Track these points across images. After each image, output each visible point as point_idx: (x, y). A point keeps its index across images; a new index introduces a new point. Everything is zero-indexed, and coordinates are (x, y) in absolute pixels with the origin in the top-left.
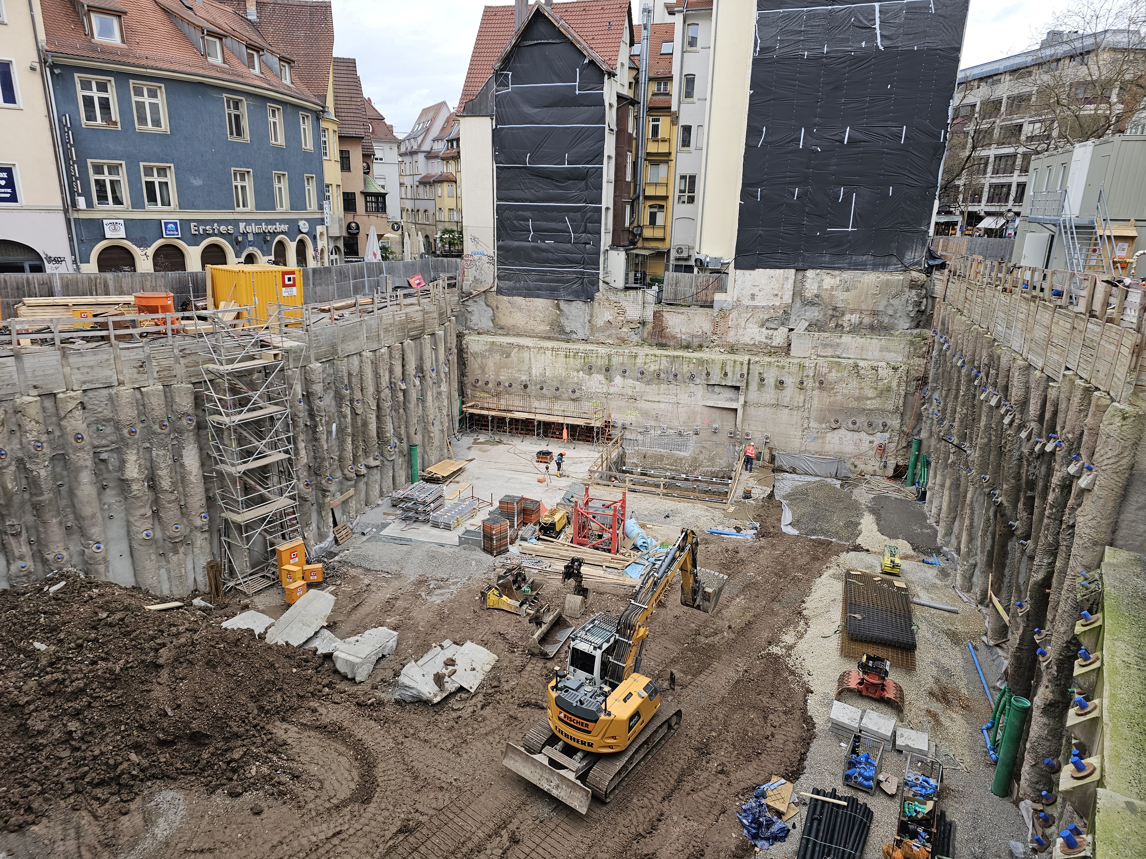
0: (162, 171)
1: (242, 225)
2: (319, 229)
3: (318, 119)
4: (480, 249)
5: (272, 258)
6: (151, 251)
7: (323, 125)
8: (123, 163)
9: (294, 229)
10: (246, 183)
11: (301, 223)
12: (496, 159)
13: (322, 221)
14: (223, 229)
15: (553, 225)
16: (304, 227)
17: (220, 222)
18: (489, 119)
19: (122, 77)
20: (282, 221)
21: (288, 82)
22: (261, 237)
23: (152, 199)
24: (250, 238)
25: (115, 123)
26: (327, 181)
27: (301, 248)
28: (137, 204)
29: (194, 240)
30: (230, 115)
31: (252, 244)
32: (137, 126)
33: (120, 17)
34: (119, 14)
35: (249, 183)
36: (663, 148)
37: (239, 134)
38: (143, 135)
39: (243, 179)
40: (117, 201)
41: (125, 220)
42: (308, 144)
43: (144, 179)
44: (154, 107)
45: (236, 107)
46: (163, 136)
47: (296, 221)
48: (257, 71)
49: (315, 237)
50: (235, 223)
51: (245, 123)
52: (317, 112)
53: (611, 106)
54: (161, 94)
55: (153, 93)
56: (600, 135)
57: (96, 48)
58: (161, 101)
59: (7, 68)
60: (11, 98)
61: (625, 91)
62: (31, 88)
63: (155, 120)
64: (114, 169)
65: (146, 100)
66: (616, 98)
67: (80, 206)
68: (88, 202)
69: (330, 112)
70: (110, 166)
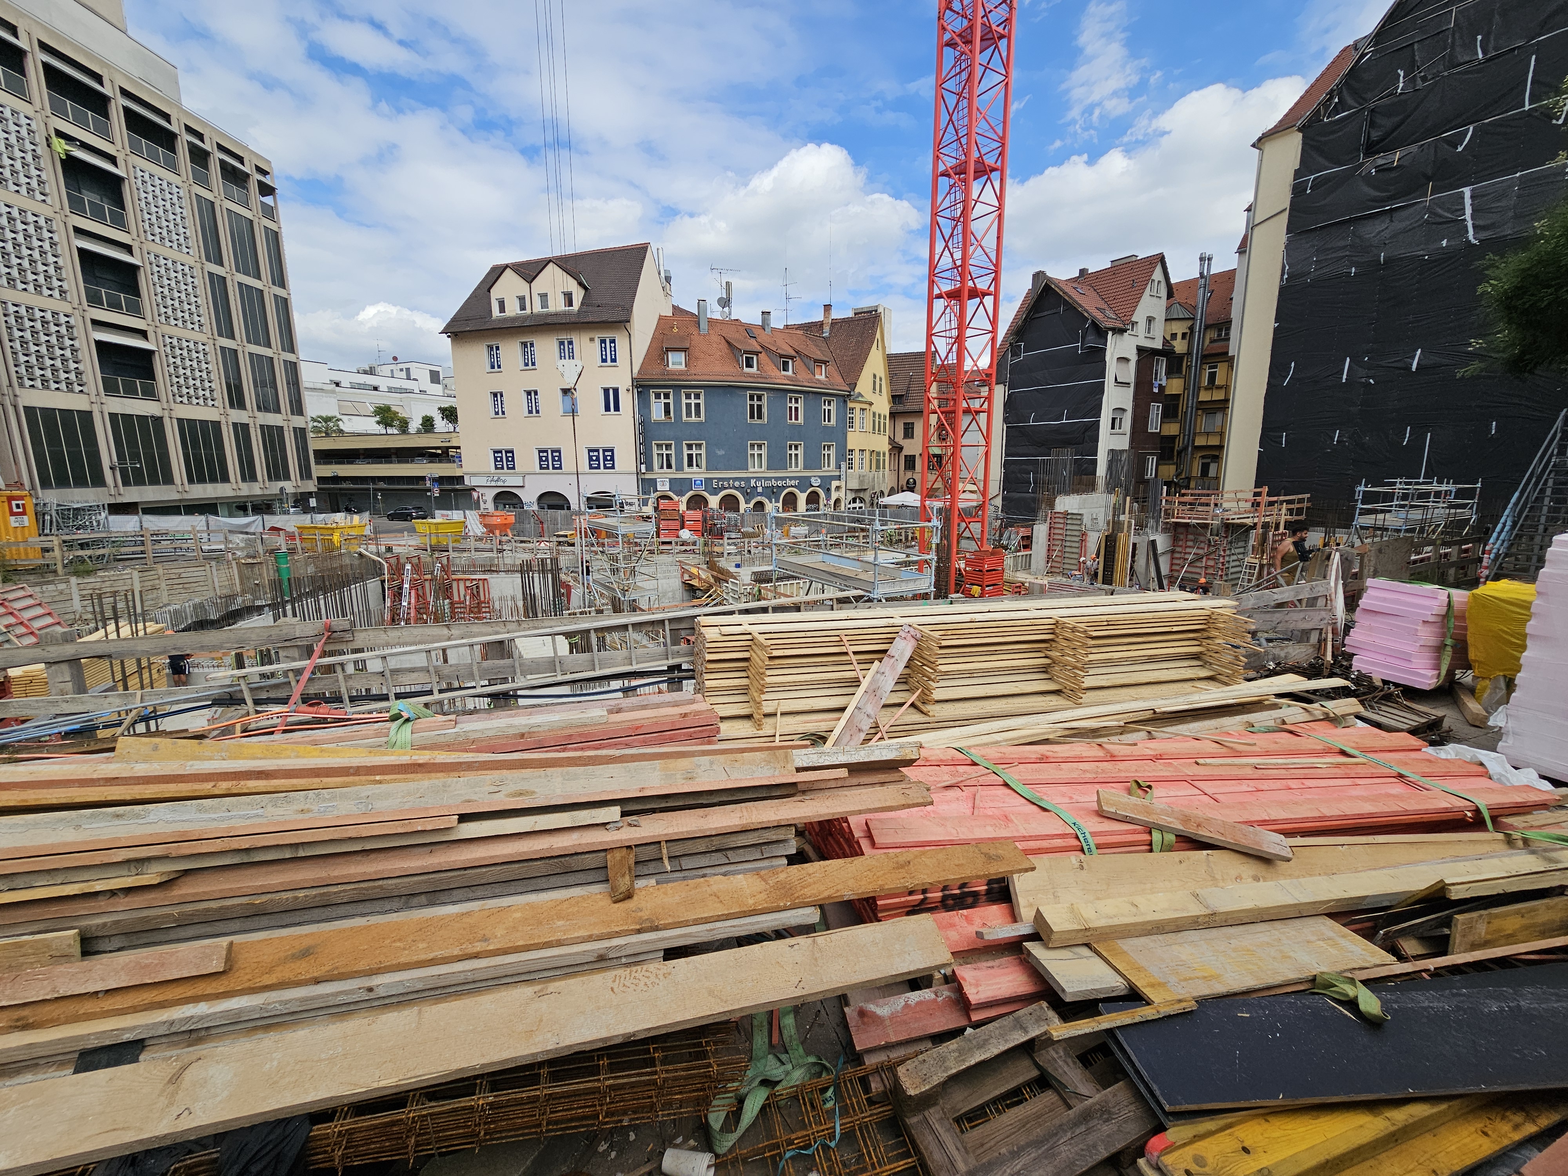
0: (699, 446)
1: (752, 482)
2: (835, 484)
3: (845, 402)
5: (780, 505)
6: (685, 499)
7: (850, 405)
8: (675, 443)
9: (804, 484)
10: (762, 452)
11: (813, 480)
12: (1007, 420)
13: (839, 478)
14: (737, 484)
16: (816, 482)
17: (735, 479)
18: (1003, 386)
19: (677, 388)
20: (791, 478)
21: (821, 378)
22: (770, 490)
23: (690, 464)
24: (760, 490)
25: (672, 417)
26: (849, 447)
27: (813, 499)
29: (715, 492)
30: (752, 406)
31: (761, 494)
32: (684, 418)
33: (686, 351)
34: (684, 350)
35: (764, 452)
36: (1219, 395)
37: (760, 417)
38: (687, 423)
40: (669, 466)
41: (671, 480)
42: (832, 421)
43: (687, 452)
44: (698, 406)
45: (759, 398)
46: (701, 423)
47: (810, 477)
48: (789, 371)
49: (829, 490)
50: (748, 480)
51: (765, 410)
52: (843, 396)
53: (1124, 360)
54: (702, 396)
55: (697, 396)
56: (1100, 389)
57: (671, 373)
58: (701, 401)
59: (616, 391)
60: (617, 408)
61: (1158, 345)
62: (627, 400)
63: (698, 414)
64: (668, 447)
65: (693, 401)
66: (1135, 351)
67: (643, 470)
68: (650, 468)
69: (860, 395)
70: (667, 445)
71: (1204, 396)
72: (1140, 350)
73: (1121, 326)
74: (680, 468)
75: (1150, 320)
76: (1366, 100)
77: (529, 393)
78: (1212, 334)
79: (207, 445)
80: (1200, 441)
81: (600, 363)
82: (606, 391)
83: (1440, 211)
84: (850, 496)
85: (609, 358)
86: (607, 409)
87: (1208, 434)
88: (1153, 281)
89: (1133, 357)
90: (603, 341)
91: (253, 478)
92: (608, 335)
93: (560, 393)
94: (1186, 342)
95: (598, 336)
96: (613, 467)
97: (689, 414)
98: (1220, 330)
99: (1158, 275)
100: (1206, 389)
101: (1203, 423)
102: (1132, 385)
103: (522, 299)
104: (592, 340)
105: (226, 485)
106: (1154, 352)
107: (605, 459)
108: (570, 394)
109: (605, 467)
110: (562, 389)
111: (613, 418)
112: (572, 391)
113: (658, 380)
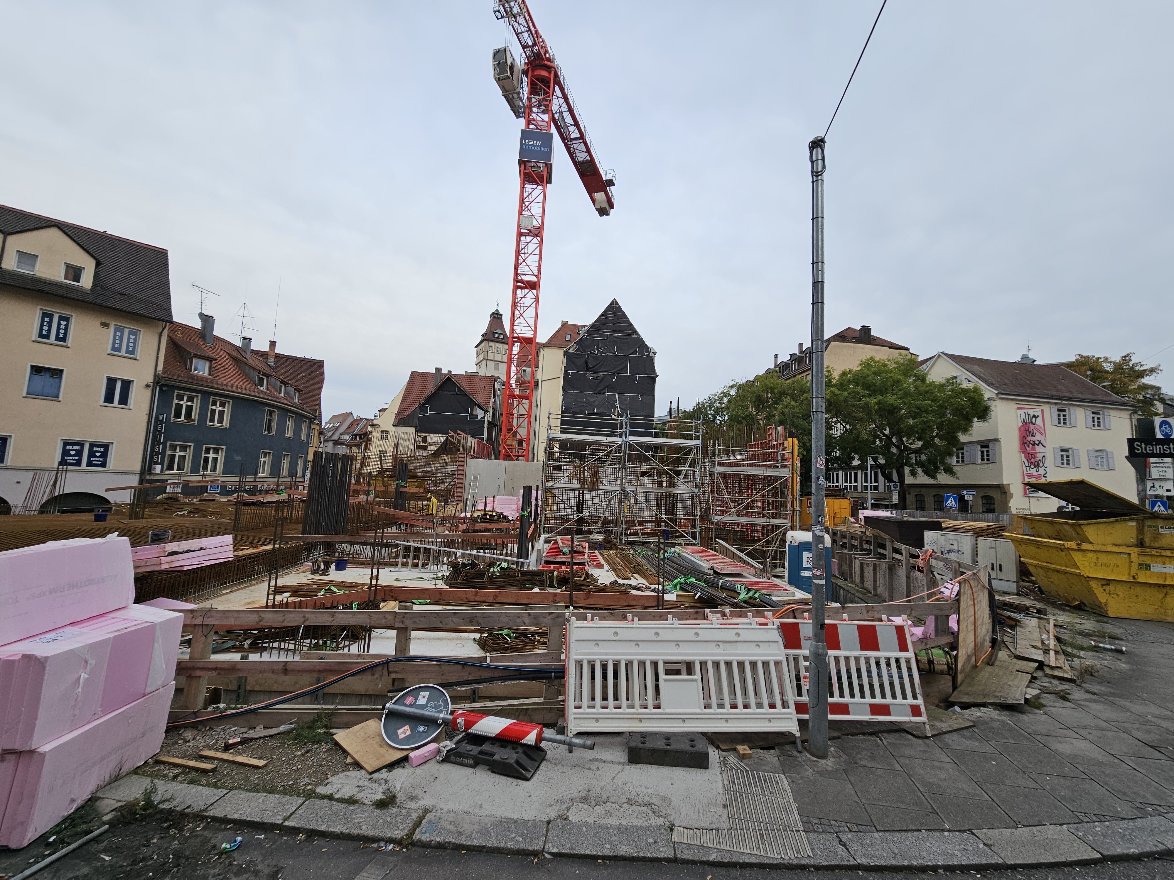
0: (216, 451)
1: (260, 485)
3: (311, 423)
7: (313, 426)
8: (192, 445)
10: (266, 460)
14: (248, 487)
17: (247, 483)
19: (206, 394)
21: (296, 401)
23: (206, 467)
25: (194, 420)
26: (309, 459)
28: (195, 470)
29: (228, 494)
30: (267, 419)
32: (208, 423)
33: (211, 361)
35: (268, 460)
37: (269, 430)
38: (210, 428)
39: (265, 457)
40: (181, 468)
41: (183, 481)
42: (303, 437)
43: (204, 455)
44: (222, 413)
45: (271, 415)
46: (224, 429)
48: (282, 394)
51: (274, 425)
52: (312, 419)
54: (228, 405)
55: (223, 405)
57: (193, 377)
58: (227, 410)
59: (127, 385)
60: (124, 402)
62: (139, 397)
63: (221, 421)
64: (184, 448)
65: (218, 408)
70: (181, 446)
73: (487, 409)
76: (586, 351)
81: (109, 350)
82: (111, 382)
85: (124, 348)
86: (109, 398)
90: (118, 329)
92: (127, 326)
95: (114, 323)
96: (103, 465)
97: (212, 419)
104: (105, 325)
107: (92, 454)
108: (47, 375)
109: (90, 464)
110: (32, 367)
111: (115, 411)
112: (57, 373)
113: (185, 382)
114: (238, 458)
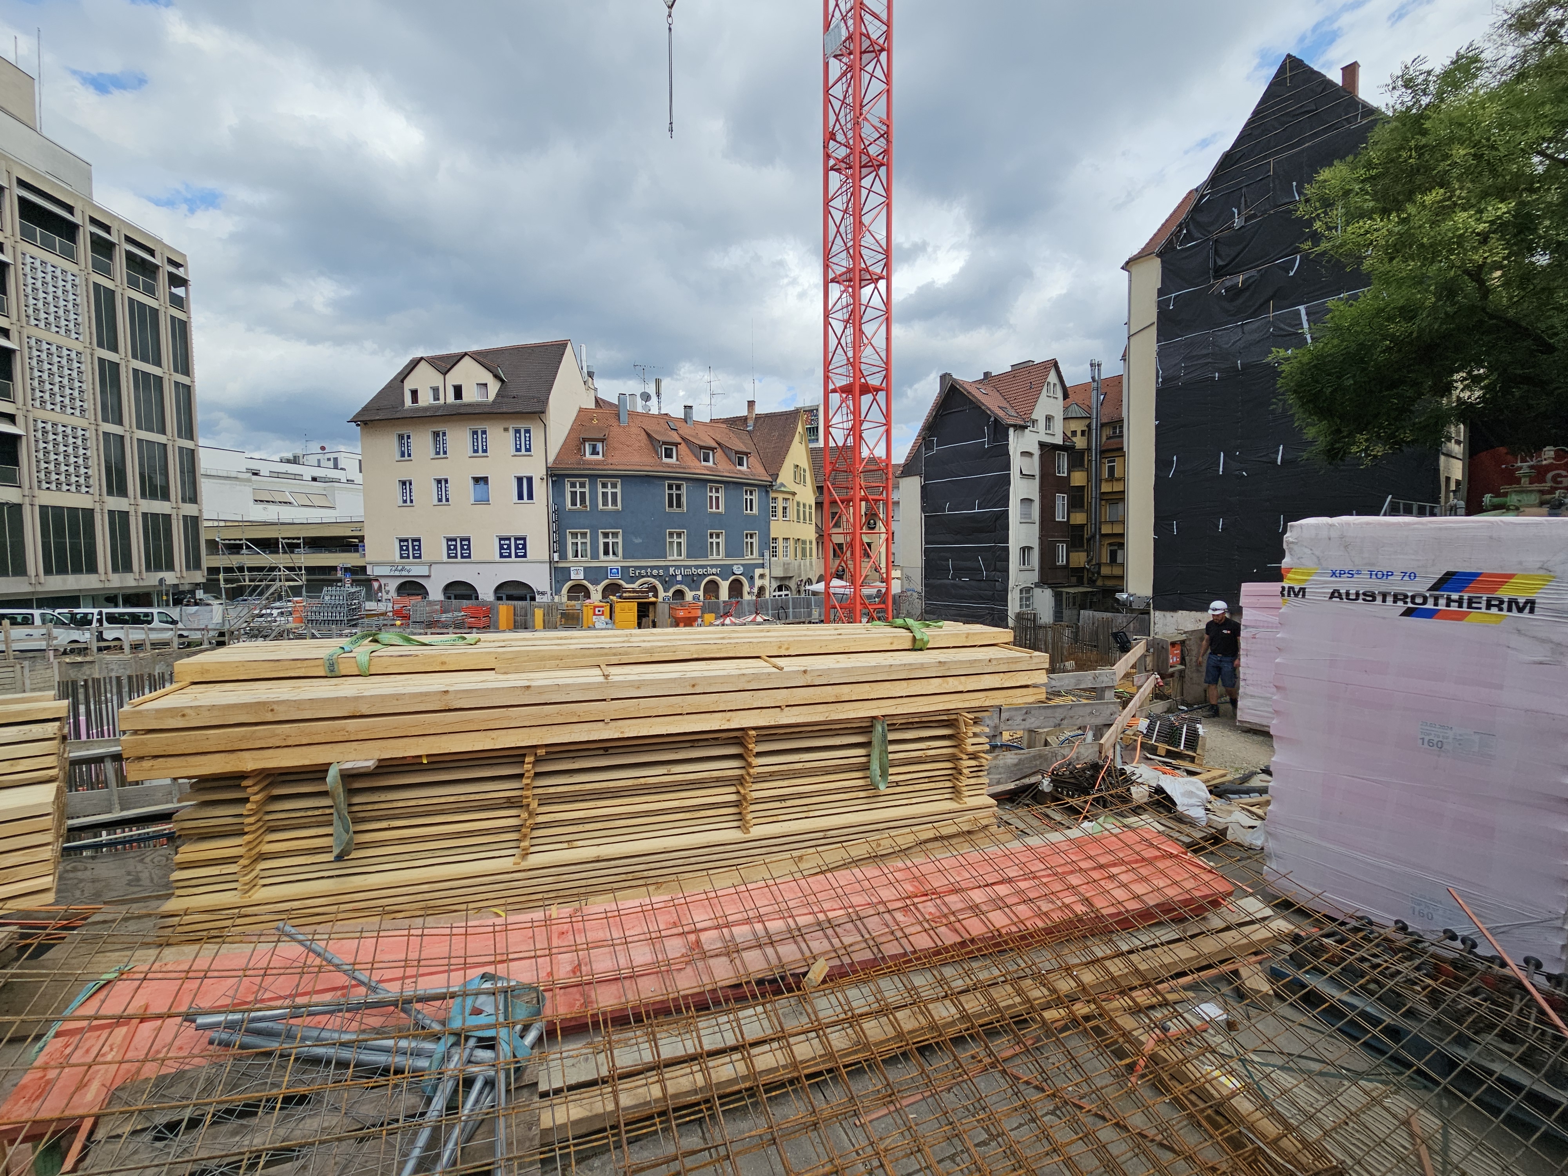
0: (615, 535)
1: (671, 570)
2: (758, 572)
3: (767, 492)
4: (912, 586)
5: (701, 593)
6: (600, 587)
7: (773, 495)
8: (590, 531)
9: (726, 572)
10: (682, 540)
11: (735, 568)
12: (923, 509)
13: (762, 566)
14: (655, 572)
15: (968, 564)
16: (738, 570)
17: (653, 568)
18: (918, 478)
19: (593, 478)
20: (712, 566)
21: (743, 468)
22: (690, 579)
23: (606, 553)
24: (679, 578)
25: (587, 506)
26: (772, 535)
27: (736, 587)
29: (631, 580)
30: (670, 496)
31: (680, 583)
32: (600, 506)
33: (605, 442)
34: (602, 441)
35: (684, 540)
36: (1118, 487)
37: (679, 505)
38: (603, 512)
39: (679, 537)
40: (584, 555)
41: (585, 568)
42: (753, 510)
43: (603, 541)
44: (614, 495)
45: (678, 487)
46: (617, 512)
47: (732, 565)
48: (710, 462)
49: (752, 578)
50: (666, 568)
51: (684, 499)
52: (766, 486)
53: (1026, 454)
54: (619, 486)
55: (614, 486)
56: (1006, 481)
57: (587, 463)
58: (618, 490)
59: (530, 480)
60: (530, 497)
61: (1058, 440)
62: (541, 490)
63: (614, 502)
64: (584, 535)
65: (609, 490)
66: (1037, 446)
67: (556, 559)
68: (563, 556)
69: (782, 485)
70: (582, 534)
71: (1106, 488)
72: (1042, 445)
73: (1022, 423)
74: (595, 556)
75: (1049, 419)
76: (1209, 232)
77: (439, 481)
78: (1108, 431)
79: (74, 534)
80: (1106, 529)
81: (513, 452)
82: (520, 480)
83: (1282, 326)
84: (775, 585)
85: (523, 447)
86: (520, 497)
87: (1112, 523)
88: (1049, 383)
89: (1036, 451)
90: (517, 431)
91: (127, 567)
92: (522, 425)
93: (471, 482)
94: (1085, 438)
95: (512, 426)
96: (525, 556)
97: (605, 503)
98: (1115, 428)
99: (1052, 378)
100: (1107, 480)
101: (1107, 512)
102: (1037, 477)
103: (436, 390)
104: (506, 430)
105: (93, 577)
106: (1055, 447)
107: (517, 548)
108: (482, 483)
109: (517, 556)
110: (474, 478)
111: (526, 507)
112: (485, 480)
113: (573, 469)
114: (638, 541)
